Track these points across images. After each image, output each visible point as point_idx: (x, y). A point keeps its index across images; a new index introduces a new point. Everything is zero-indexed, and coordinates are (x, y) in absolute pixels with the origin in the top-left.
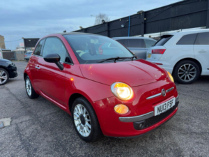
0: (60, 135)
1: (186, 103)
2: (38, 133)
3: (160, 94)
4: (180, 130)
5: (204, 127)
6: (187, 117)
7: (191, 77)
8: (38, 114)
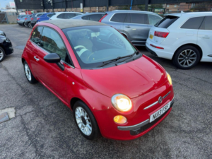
0: (62, 130)
1: (181, 95)
2: (43, 127)
3: (157, 102)
4: (172, 127)
5: (193, 125)
6: (179, 112)
7: (190, 63)
8: (41, 103)
